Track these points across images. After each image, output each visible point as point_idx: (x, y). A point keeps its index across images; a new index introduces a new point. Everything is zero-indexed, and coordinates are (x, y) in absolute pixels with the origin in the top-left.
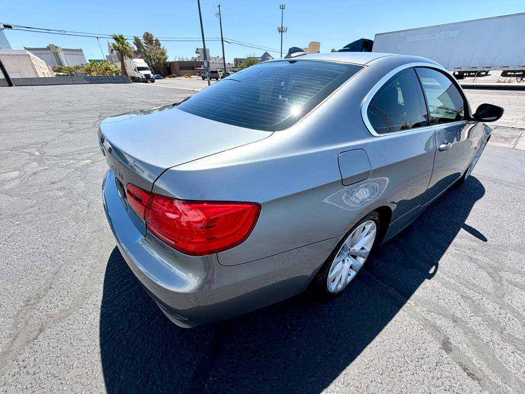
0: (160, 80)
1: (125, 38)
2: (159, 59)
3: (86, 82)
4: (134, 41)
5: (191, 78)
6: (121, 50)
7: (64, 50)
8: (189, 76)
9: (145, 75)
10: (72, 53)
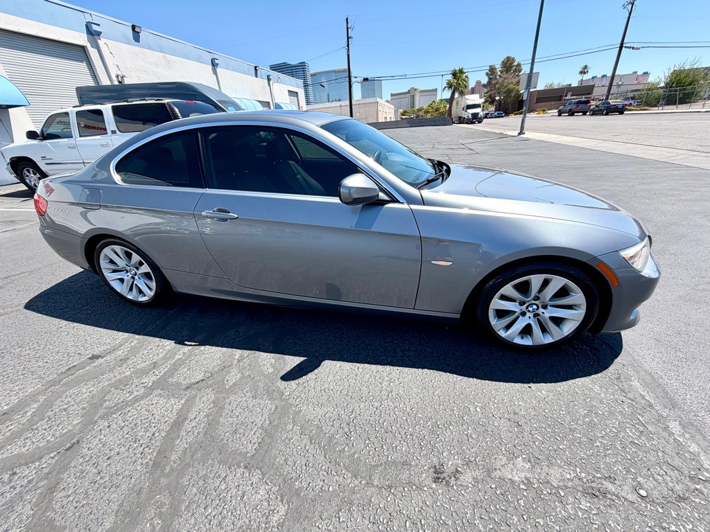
0: (501, 119)
1: (465, 71)
2: (509, 91)
3: (407, 125)
4: (487, 71)
5: (547, 113)
7: (421, 91)
8: (544, 111)
9: (473, 114)
10: (426, 93)
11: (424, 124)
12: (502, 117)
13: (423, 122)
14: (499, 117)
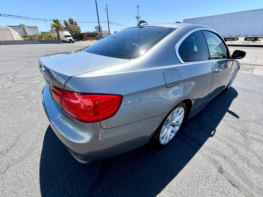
0: (77, 42)
1: (59, 21)
2: (77, 32)
3: (39, 43)
4: (64, 22)
6: (57, 26)
7: (28, 27)
8: (92, 40)
9: (70, 39)
10: (32, 28)
11: (48, 42)
12: (78, 41)
13: (47, 42)
14: (76, 41)
